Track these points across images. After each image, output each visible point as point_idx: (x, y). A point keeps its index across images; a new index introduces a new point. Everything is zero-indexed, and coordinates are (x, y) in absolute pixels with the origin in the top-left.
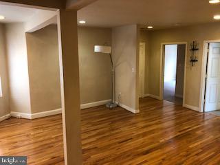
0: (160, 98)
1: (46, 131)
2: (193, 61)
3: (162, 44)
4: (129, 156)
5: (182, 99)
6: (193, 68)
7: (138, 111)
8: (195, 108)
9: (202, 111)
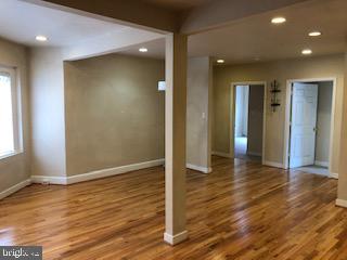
0: (230, 156)
2: (275, 105)
3: (233, 84)
4: (223, 213)
5: (261, 157)
6: (275, 114)
7: (210, 170)
8: (278, 165)
9: (286, 167)
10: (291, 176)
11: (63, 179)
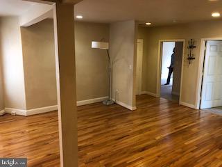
0: (157, 95)
1: (41, 128)
2: (191, 58)
3: (160, 41)
5: (179, 96)
6: (190, 66)
7: (135, 108)
8: (192, 106)
9: (198, 108)
10: (202, 116)
11: (24, 112)
